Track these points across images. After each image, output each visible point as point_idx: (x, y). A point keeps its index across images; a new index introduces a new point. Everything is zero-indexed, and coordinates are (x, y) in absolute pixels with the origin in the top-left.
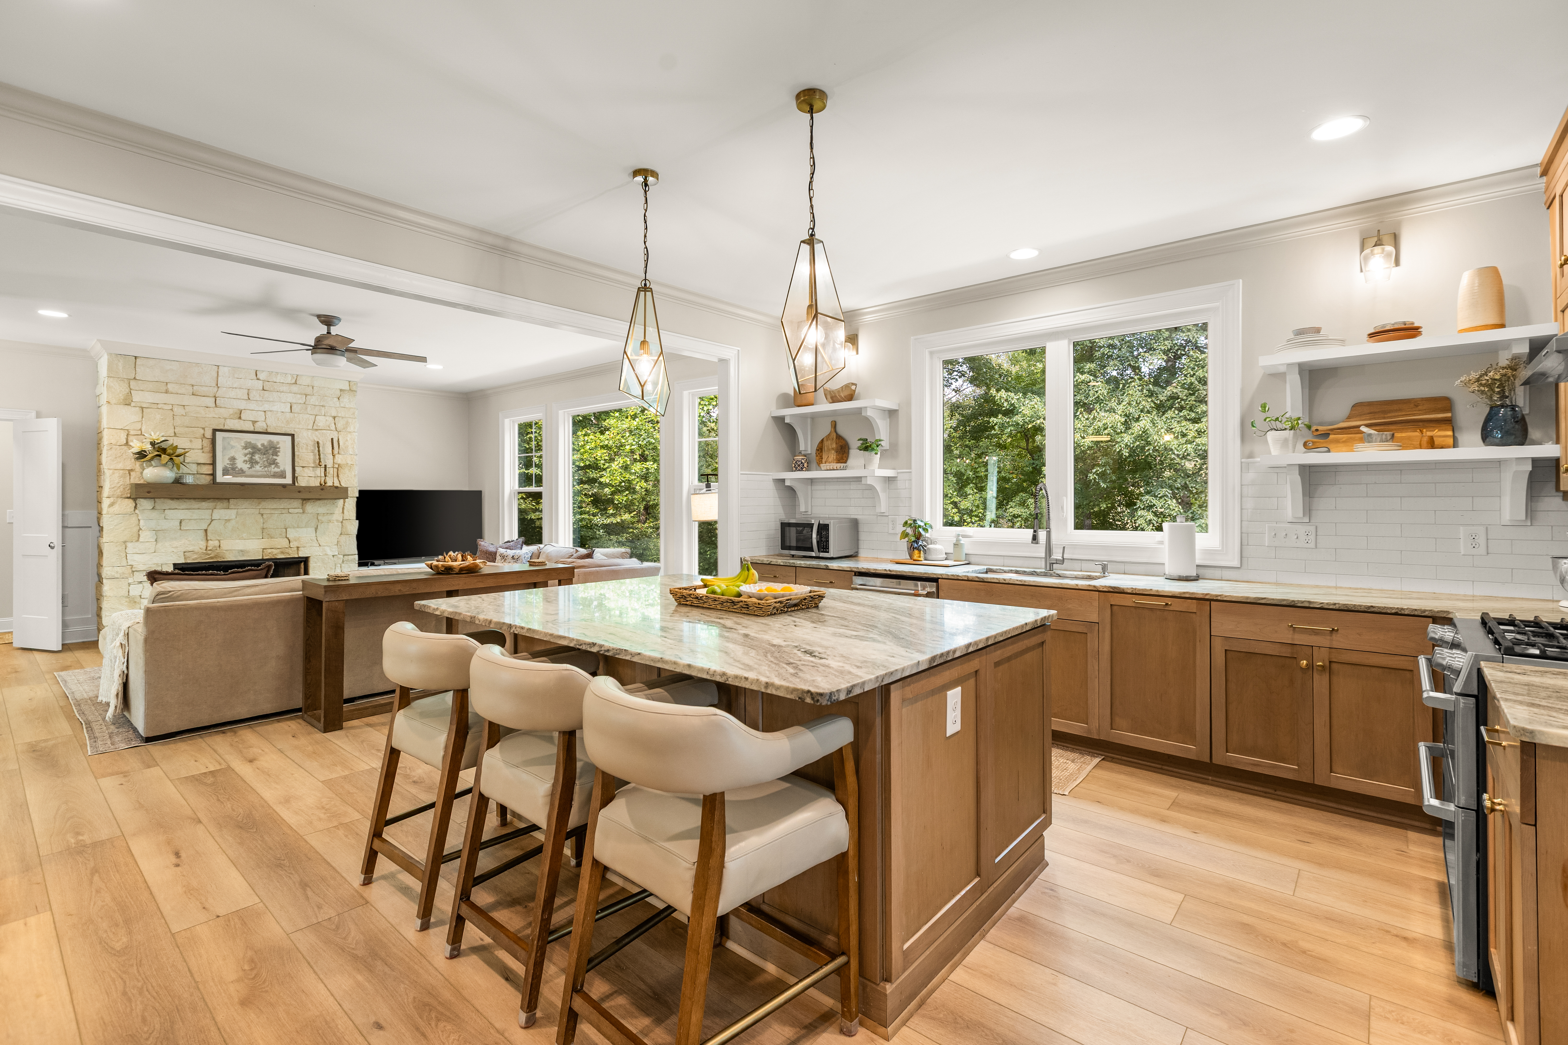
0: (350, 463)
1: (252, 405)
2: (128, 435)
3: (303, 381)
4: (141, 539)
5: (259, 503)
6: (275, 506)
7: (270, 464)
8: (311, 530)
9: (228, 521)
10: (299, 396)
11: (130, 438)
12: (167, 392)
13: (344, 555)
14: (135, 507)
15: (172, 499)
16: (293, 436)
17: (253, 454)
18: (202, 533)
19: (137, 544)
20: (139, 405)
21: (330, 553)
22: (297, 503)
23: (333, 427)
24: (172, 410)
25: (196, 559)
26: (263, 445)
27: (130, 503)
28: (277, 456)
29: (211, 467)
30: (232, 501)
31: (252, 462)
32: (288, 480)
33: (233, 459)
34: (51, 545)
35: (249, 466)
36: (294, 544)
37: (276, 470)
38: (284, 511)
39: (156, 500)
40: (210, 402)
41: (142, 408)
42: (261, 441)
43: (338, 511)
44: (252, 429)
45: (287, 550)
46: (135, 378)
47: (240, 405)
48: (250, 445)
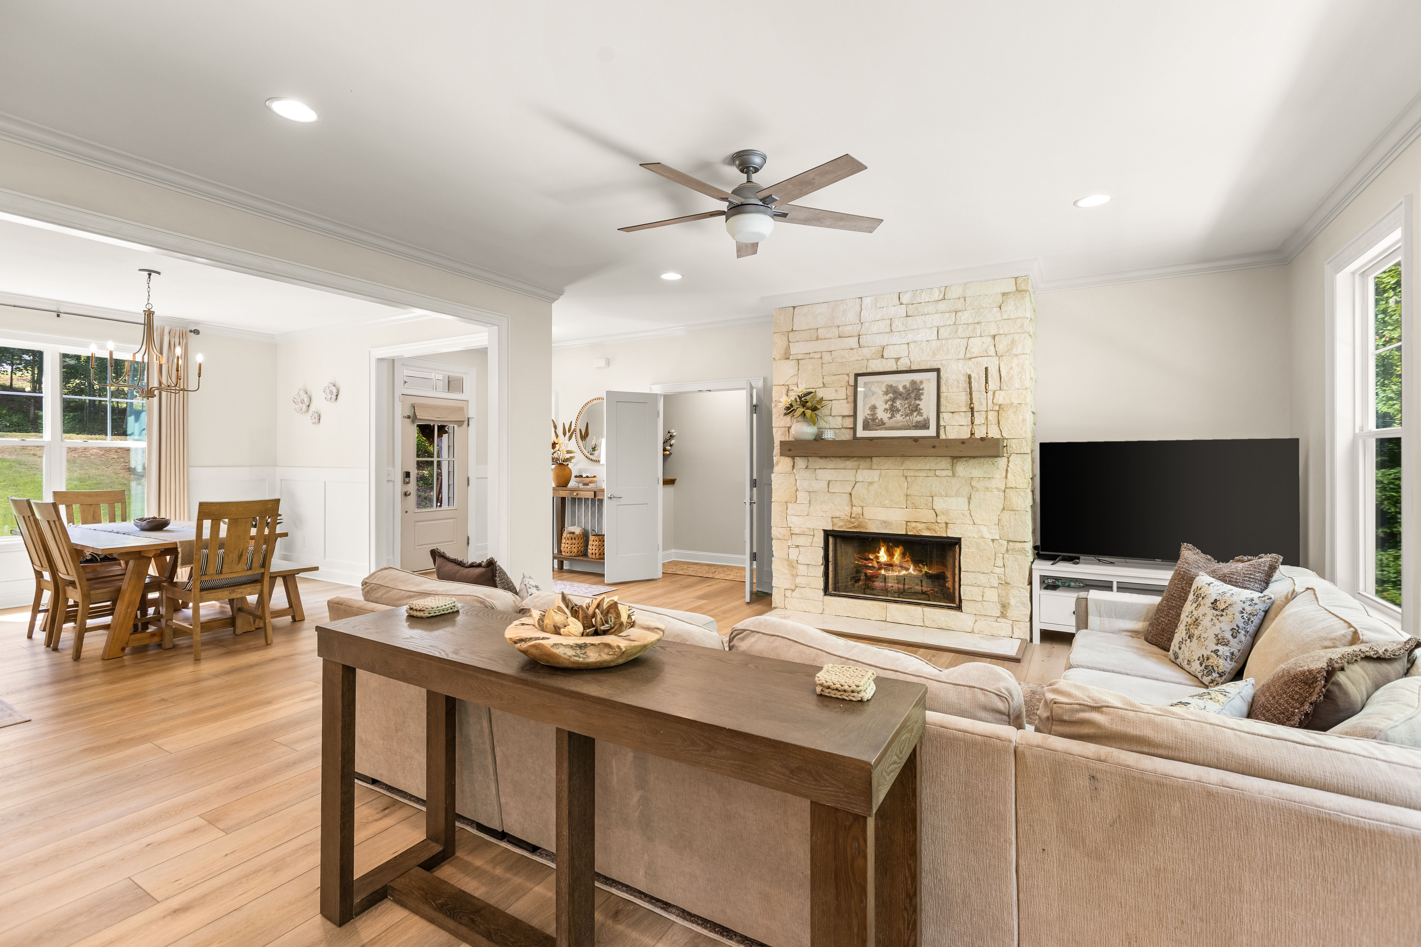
0: (1016, 402)
1: (895, 339)
2: (788, 391)
3: (954, 293)
4: (797, 501)
5: (903, 463)
6: (919, 467)
7: (912, 411)
8: (963, 501)
9: (871, 483)
10: (947, 315)
11: (789, 394)
12: (817, 339)
13: (1008, 541)
14: (793, 467)
15: (821, 457)
16: (938, 371)
17: (893, 400)
18: (846, 497)
19: (795, 505)
20: (795, 357)
21: (988, 536)
22: (945, 463)
23: (992, 352)
24: (821, 358)
25: (842, 526)
26: (905, 387)
27: (789, 461)
28: (920, 400)
29: (851, 419)
30: (875, 460)
31: (893, 410)
32: (932, 432)
33: (874, 408)
35: (890, 416)
36: (941, 519)
37: (919, 418)
38: (930, 473)
39: (809, 458)
40: (853, 342)
41: (798, 360)
42: (902, 381)
43: (1000, 474)
44: (894, 369)
45: (933, 526)
46: (792, 330)
47: (881, 340)
48: (891, 389)
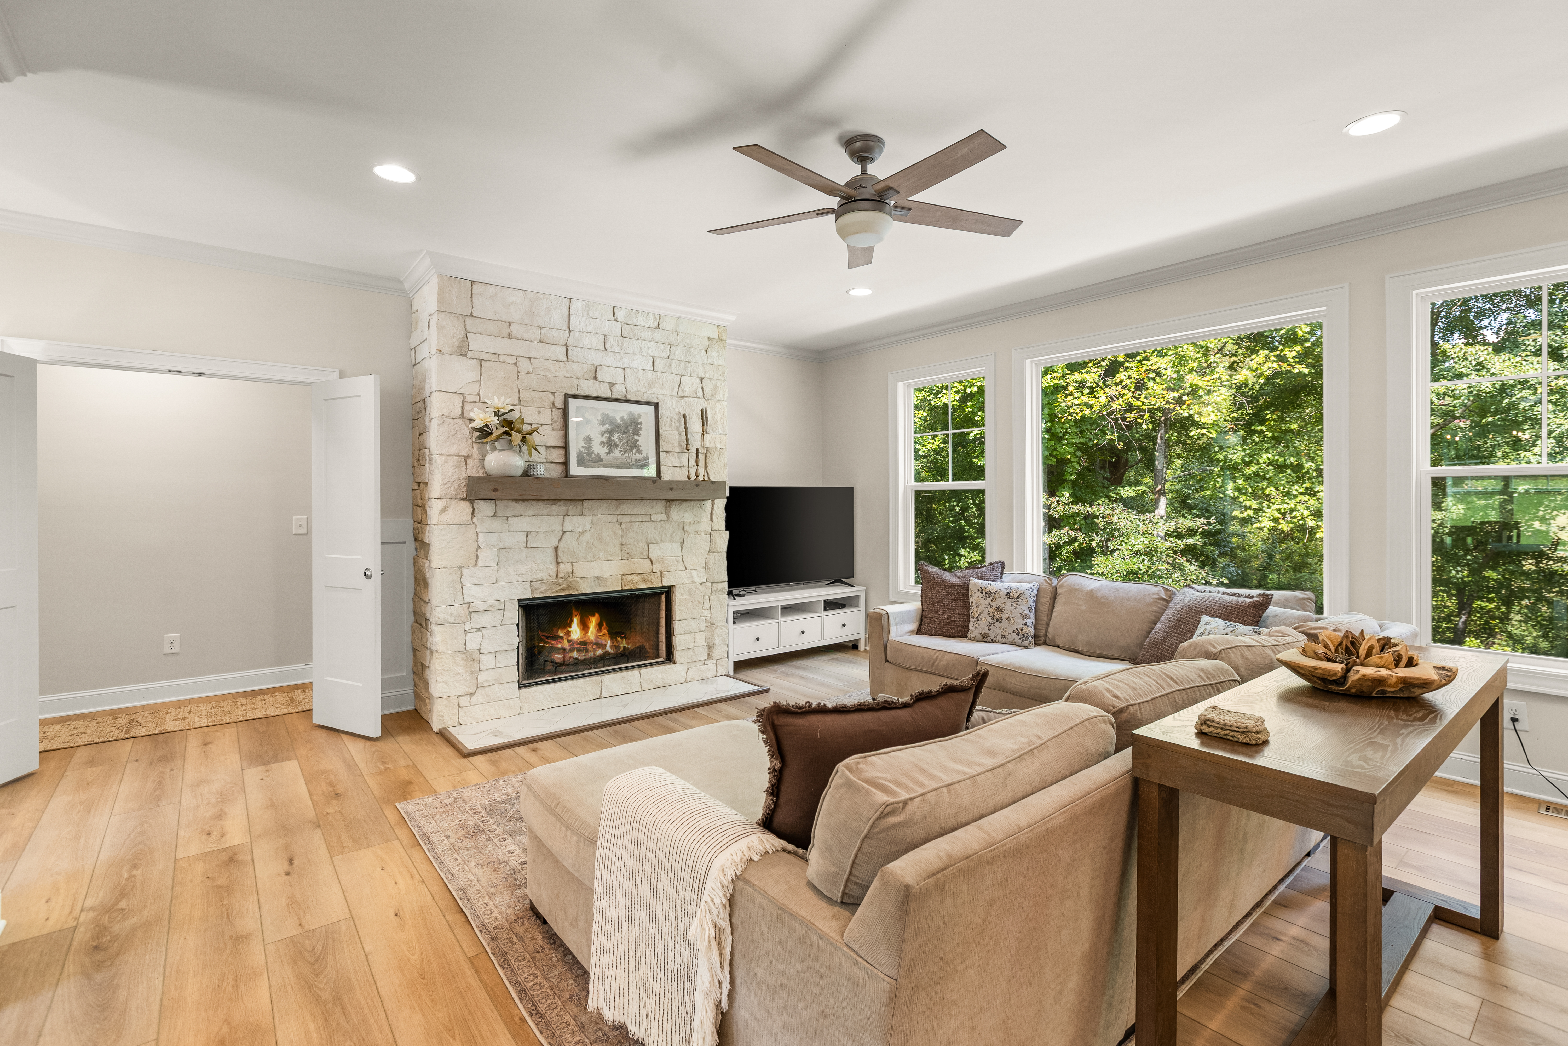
0: (719, 446)
1: (609, 360)
2: (463, 402)
3: (668, 324)
4: (480, 563)
5: (618, 507)
6: (636, 511)
7: (631, 448)
8: (677, 546)
9: (582, 533)
10: (662, 346)
11: (467, 407)
12: (510, 336)
13: (712, 583)
14: (473, 514)
15: (517, 500)
16: (656, 405)
17: (611, 432)
18: (551, 552)
19: (475, 570)
20: (476, 355)
21: (698, 580)
22: (660, 507)
23: (700, 394)
24: (516, 364)
25: (546, 591)
26: (622, 419)
27: (466, 506)
28: (639, 435)
29: (562, 452)
30: (586, 503)
31: (611, 444)
32: (650, 472)
33: (589, 440)
34: (368, 573)
35: (607, 451)
36: (657, 568)
37: (638, 456)
38: (646, 518)
39: (498, 502)
40: (560, 352)
41: (481, 360)
42: (621, 412)
43: (706, 517)
44: (608, 395)
45: (649, 577)
47: (596, 358)
48: (606, 419)
